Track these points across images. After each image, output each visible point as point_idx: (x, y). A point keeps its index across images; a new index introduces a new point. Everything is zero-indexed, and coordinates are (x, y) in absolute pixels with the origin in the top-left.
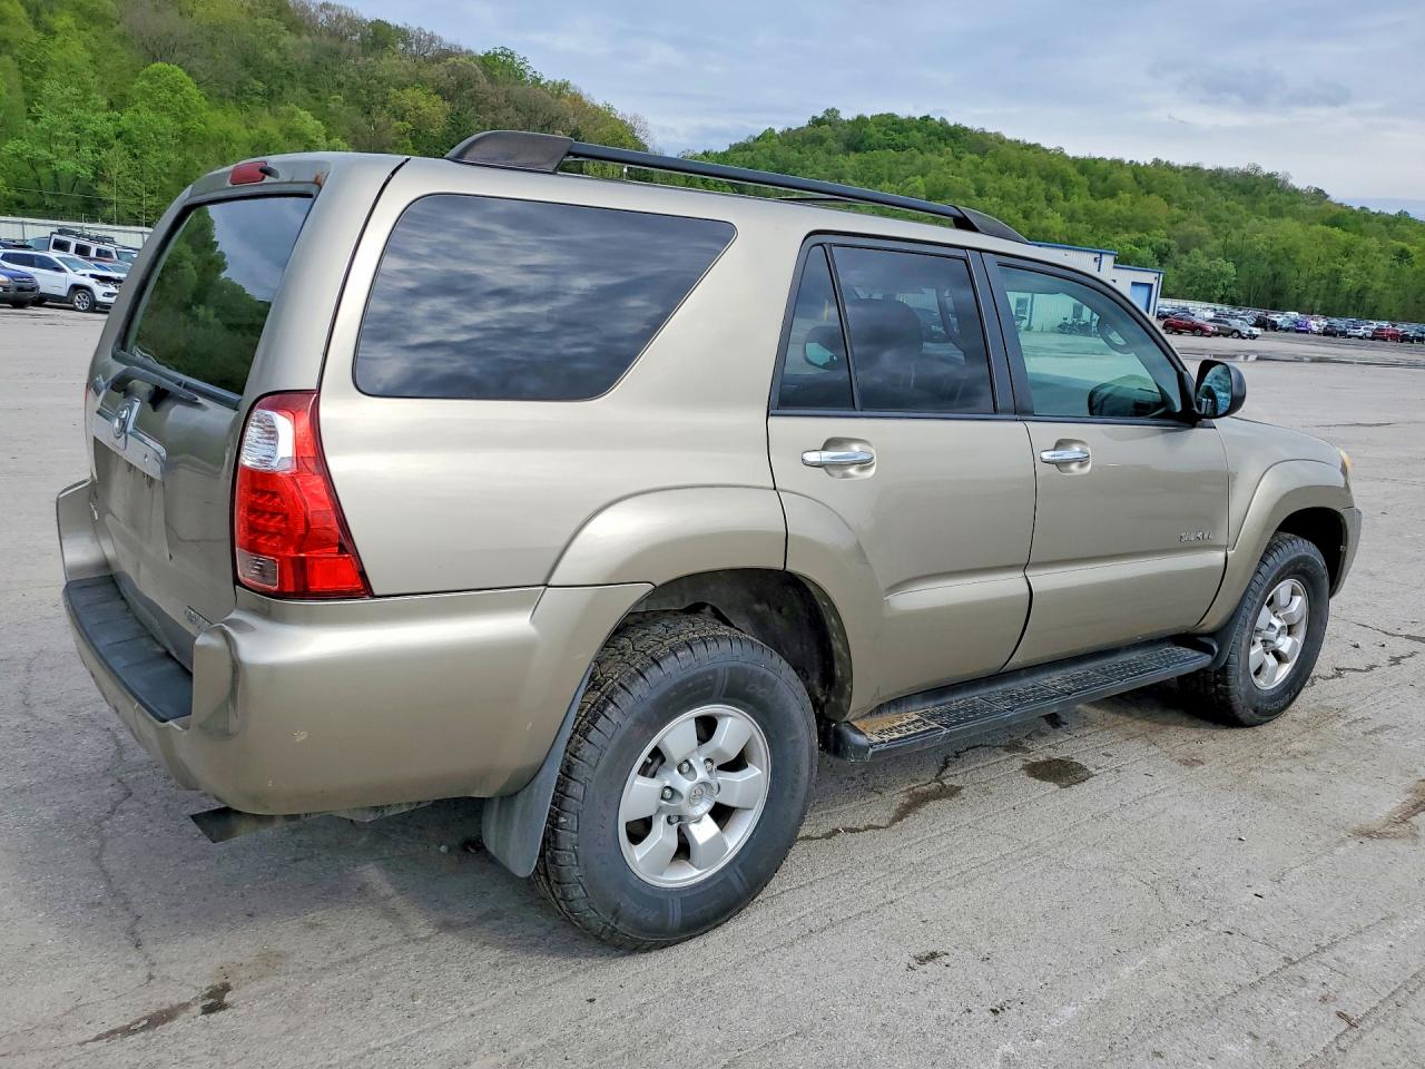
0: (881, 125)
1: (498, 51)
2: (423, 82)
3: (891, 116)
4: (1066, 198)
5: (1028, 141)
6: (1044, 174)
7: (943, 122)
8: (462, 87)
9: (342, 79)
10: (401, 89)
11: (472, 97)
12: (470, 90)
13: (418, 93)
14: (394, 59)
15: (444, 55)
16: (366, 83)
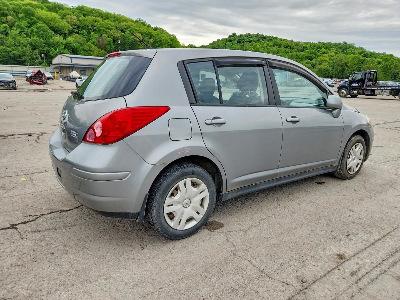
0: (246, 36)
3: (249, 34)
4: (290, 52)
5: (284, 39)
6: (286, 46)
7: (262, 35)
8: (128, 29)
9: (95, 28)
10: (110, 30)
11: (130, 31)
12: (129, 30)
13: (115, 31)
14: (110, 22)
15: (124, 21)
16: (101, 28)
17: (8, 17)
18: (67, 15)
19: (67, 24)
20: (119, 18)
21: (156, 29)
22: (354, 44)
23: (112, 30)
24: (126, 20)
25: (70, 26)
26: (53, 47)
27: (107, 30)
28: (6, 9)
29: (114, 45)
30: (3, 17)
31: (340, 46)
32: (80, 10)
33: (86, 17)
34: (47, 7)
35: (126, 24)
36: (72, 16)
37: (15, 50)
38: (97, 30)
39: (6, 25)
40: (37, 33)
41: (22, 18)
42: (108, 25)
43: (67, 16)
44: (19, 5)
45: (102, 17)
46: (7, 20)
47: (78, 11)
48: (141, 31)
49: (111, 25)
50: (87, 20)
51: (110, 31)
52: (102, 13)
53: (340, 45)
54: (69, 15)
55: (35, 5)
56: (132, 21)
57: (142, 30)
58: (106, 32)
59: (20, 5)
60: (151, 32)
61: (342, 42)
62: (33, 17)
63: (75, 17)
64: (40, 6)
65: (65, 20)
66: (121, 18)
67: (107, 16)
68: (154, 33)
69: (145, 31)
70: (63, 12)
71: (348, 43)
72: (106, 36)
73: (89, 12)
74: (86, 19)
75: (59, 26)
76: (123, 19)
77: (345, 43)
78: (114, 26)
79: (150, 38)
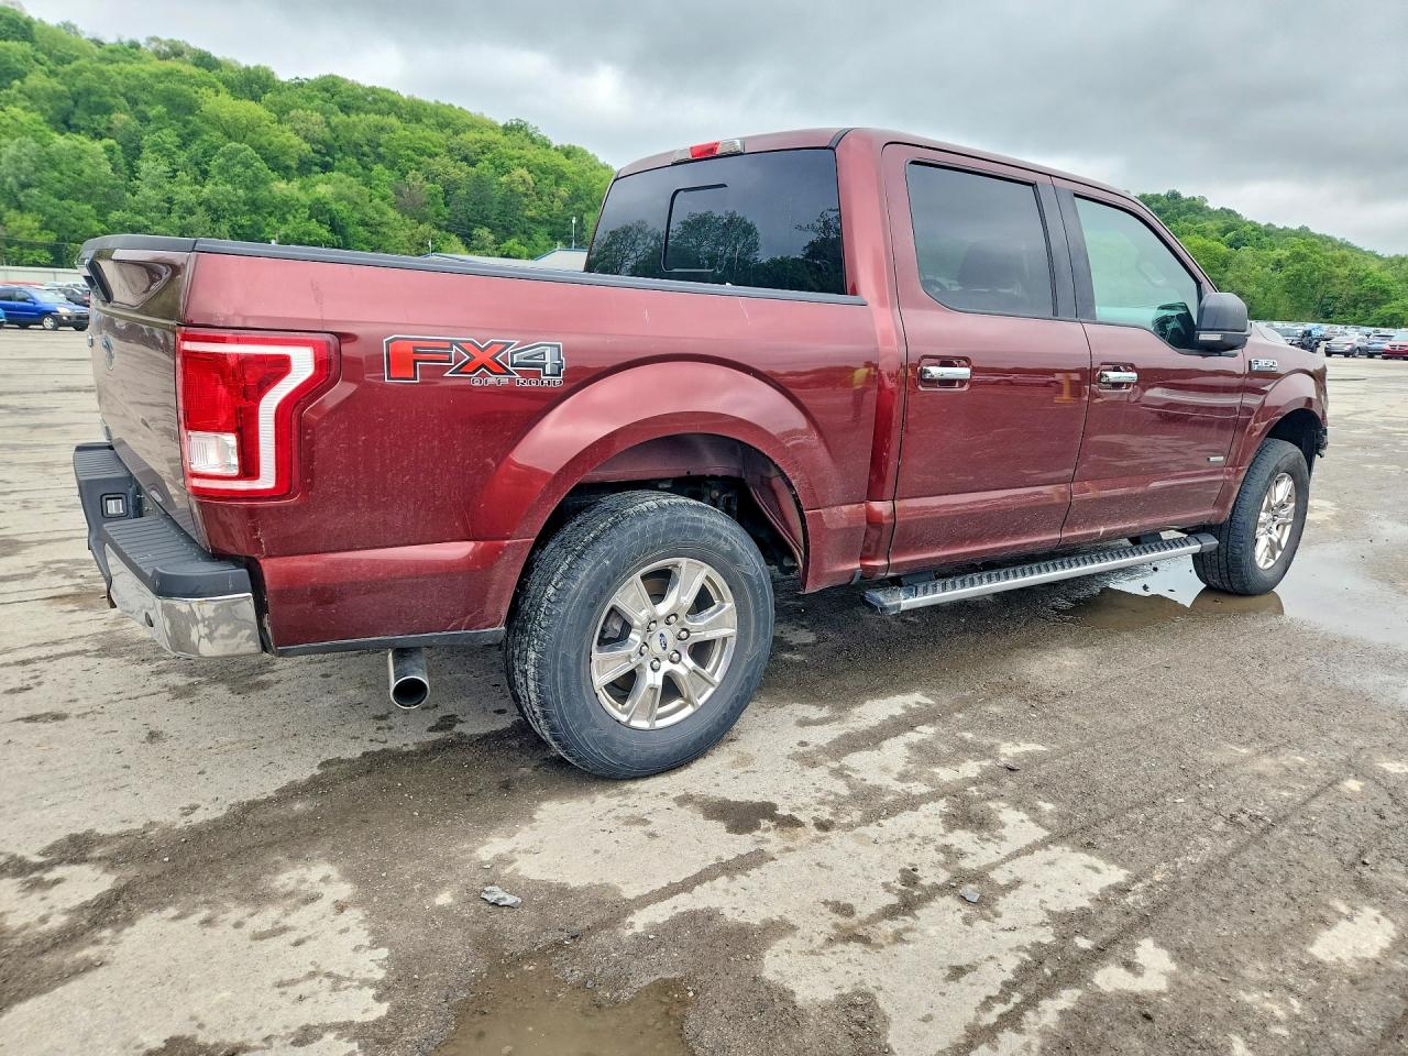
1: (514, 123)
2: (450, 150)
8: (483, 153)
9: (381, 150)
10: (430, 156)
11: (492, 162)
12: (490, 156)
13: (446, 160)
14: (428, 133)
15: (470, 127)
16: (401, 152)
17: (113, 116)
18: (292, 108)
19: (296, 140)
20: (454, 117)
21: (569, 153)
22: (1204, 199)
23: (438, 158)
24: (475, 125)
25: (306, 146)
26: (270, 214)
27: (422, 159)
28: (109, 90)
29: (446, 205)
30: (98, 117)
31: (1159, 205)
32: (327, 90)
33: (354, 117)
34: (226, 83)
35: (478, 136)
36: (309, 112)
37: (159, 224)
38: (389, 157)
39: (112, 142)
40: (223, 170)
41: (159, 118)
42: (424, 143)
43: (292, 113)
44: (137, 77)
45: (399, 117)
46: (111, 126)
47: (320, 96)
48: (528, 161)
49: (432, 143)
50: (355, 125)
51: (431, 161)
52: (401, 103)
53: (1157, 202)
54: (300, 111)
55: (191, 76)
56: (493, 127)
57: (530, 156)
58: (417, 164)
59: (143, 75)
60: (559, 163)
61: (1163, 193)
62: (191, 118)
63: (317, 117)
64: (204, 78)
65: (287, 127)
66: (458, 117)
67: (414, 113)
68: (568, 166)
69: (541, 159)
70: (278, 99)
71: (1185, 195)
72: (420, 176)
73: (356, 98)
74: (354, 122)
75: (270, 145)
76: (465, 120)
77: (1175, 196)
78: (441, 146)
79: (557, 184)
